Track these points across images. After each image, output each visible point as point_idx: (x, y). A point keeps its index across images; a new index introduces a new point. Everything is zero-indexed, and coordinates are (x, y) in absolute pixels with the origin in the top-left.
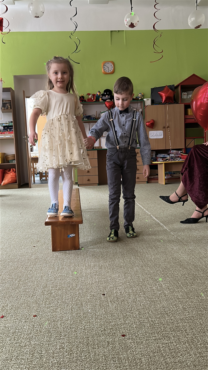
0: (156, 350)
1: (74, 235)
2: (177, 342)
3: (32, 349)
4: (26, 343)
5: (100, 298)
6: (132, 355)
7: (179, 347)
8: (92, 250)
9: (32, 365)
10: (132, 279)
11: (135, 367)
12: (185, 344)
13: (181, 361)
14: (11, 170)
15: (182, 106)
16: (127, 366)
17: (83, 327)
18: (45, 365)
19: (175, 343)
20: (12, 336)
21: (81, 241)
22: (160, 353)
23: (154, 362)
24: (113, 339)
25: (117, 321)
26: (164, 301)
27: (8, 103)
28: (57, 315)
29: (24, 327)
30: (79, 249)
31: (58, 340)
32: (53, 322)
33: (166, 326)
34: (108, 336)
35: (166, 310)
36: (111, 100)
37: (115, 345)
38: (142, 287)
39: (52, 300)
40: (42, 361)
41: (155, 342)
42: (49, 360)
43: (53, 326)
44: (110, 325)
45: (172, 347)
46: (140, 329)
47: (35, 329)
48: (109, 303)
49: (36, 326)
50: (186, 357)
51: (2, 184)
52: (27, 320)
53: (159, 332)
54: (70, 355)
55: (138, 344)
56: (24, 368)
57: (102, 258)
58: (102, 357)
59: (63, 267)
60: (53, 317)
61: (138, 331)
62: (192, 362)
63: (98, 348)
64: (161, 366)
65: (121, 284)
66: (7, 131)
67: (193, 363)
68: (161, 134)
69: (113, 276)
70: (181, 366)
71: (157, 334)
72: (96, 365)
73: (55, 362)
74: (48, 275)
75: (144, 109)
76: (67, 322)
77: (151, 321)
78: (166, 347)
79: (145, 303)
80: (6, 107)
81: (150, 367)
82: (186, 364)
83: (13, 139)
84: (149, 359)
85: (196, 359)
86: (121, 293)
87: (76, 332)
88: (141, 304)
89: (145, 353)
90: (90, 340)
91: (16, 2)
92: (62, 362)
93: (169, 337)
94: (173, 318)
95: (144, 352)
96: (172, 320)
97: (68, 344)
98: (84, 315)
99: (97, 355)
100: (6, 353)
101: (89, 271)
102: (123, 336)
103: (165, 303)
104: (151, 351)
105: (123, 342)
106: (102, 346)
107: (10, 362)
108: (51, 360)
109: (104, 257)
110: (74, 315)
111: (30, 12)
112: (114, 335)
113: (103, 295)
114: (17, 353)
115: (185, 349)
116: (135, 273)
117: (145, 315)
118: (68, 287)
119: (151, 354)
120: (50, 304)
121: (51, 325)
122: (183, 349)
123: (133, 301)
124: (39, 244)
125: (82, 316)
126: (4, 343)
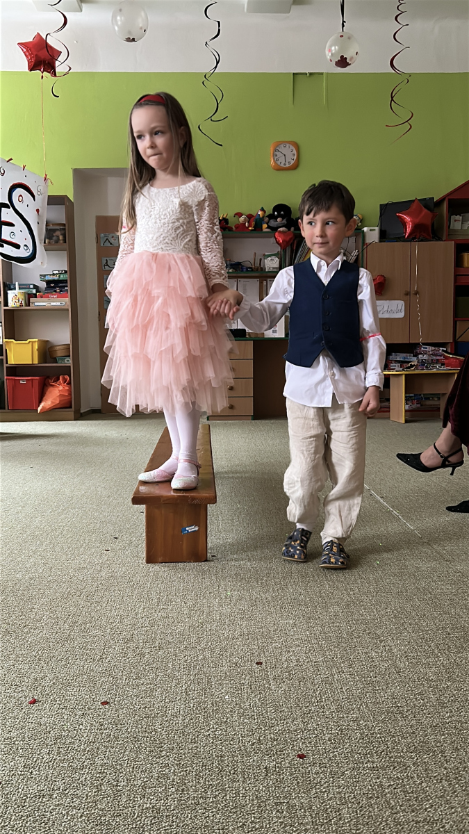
0: (374, 792)
1: (197, 529)
2: (423, 777)
3: (98, 775)
4: (84, 762)
5: (251, 670)
6: (319, 801)
7: (426, 787)
9: (97, 810)
10: (325, 633)
11: (324, 828)
12: (441, 782)
13: (430, 819)
14: (59, 380)
15: (451, 246)
16: (307, 823)
17: (212, 732)
18: (124, 812)
19: (418, 778)
20: (55, 744)
21: (212, 541)
22: (383, 800)
23: (368, 819)
24: (277, 763)
25: (287, 723)
26: (396, 684)
27: (55, 230)
28: (154, 704)
29: (81, 727)
30: (206, 560)
31: (155, 760)
32: (145, 719)
33: (399, 740)
34: (268, 755)
35: (399, 705)
36: (289, 229)
37: (281, 777)
38: (345, 651)
39: (145, 669)
40: (119, 802)
41: (372, 775)
42: (134, 801)
43: (145, 726)
44: (272, 731)
45: (410, 788)
46: (339, 744)
47: (105, 731)
48: (271, 681)
50: (441, 811)
51: (39, 409)
52: (88, 712)
53: (381, 753)
55: (333, 777)
56: (79, 815)
57: (257, 582)
58: (253, 800)
59: (170, 597)
60: (146, 707)
61: (334, 748)
62: (454, 822)
63: (243, 782)
64: (383, 829)
65: (299, 642)
66: (55, 291)
67: (457, 826)
68: (399, 308)
69: (282, 622)
70: (429, 830)
71: (377, 755)
72: (238, 819)
73: (148, 805)
74: (136, 614)
75: (363, 251)
76: (175, 719)
77: (364, 726)
78: (397, 785)
79: (351, 686)
80: (54, 238)
81: (360, 829)
82: (442, 828)
83: (68, 310)
84: (358, 811)
85: (464, 817)
86: (298, 661)
87: (195, 743)
88: (342, 688)
89: (348, 797)
90: (226, 762)
91: (84, 6)
92: (162, 808)
93: (404, 766)
94: (414, 722)
95: (347, 795)
96: (411, 726)
97: (176, 767)
98: (213, 705)
99: (241, 795)
100: (39, 781)
101: (227, 610)
102: (301, 757)
103: (396, 689)
104: (364, 794)
105: (299, 770)
106: (253, 777)
107: (48, 801)
108: (137, 801)
109: (262, 579)
110: (192, 705)
111: (116, 28)
112: (280, 755)
113: (256, 663)
114: (64, 783)
115: (440, 794)
116: (330, 619)
117: (352, 712)
118: (180, 643)
119: (362, 800)
120: (138, 678)
121: (140, 726)
122: (435, 792)
123: (326, 681)
124: (117, 545)
125: (209, 709)
126: (35, 759)
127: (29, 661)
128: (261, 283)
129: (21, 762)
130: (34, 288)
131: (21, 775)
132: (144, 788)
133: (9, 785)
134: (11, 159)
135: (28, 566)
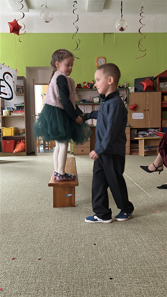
0: (138, 292)
1: (71, 195)
2: (155, 286)
3: (37, 286)
4: (32, 281)
5: (92, 247)
6: (118, 295)
7: (157, 290)
8: (85, 208)
10: (118, 233)
14: (21, 141)
15: (160, 93)
17: (78, 270)
19: (153, 287)
20: (22, 274)
21: (76, 199)
22: (141, 295)
24: (102, 281)
25: (105, 266)
26: (144, 252)
27: (20, 88)
28: (57, 259)
29: (31, 268)
30: (75, 206)
31: (58, 280)
32: (54, 265)
33: (146, 272)
34: (99, 278)
35: (146, 259)
37: (104, 286)
38: (126, 239)
39: (53, 247)
40: (45, 296)
41: (137, 286)
42: (51, 296)
43: (54, 268)
44: (100, 269)
45: (151, 290)
46: (125, 274)
47: (40, 270)
48: (99, 251)
49: (40, 268)
51: (14, 152)
52: (34, 262)
53: (140, 277)
54: (68, 293)
55: (123, 286)
58: (94, 295)
59: (62, 220)
60: (54, 261)
61: (123, 276)
63: (90, 288)
65: (109, 236)
66: (20, 110)
68: (142, 115)
69: (102, 229)
71: (138, 278)
74: (50, 226)
75: (129, 95)
76: (65, 265)
77: (133, 267)
78: (146, 289)
79: (128, 252)
80: (20, 91)
83: (24, 117)
86: (109, 243)
87: (72, 274)
88: (125, 253)
90: (84, 281)
91: (30, 10)
93: (148, 282)
94: (151, 266)
95: (128, 293)
97: (66, 283)
98: (79, 260)
99: (89, 293)
100: (16, 288)
102: (111, 279)
103: (145, 254)
104: (134, 293)
105: (110, 284)
106: (93, 286)
107: (19, 296)
110: (71, 260)
111: (42, 18)
112: (103, 278)
113: (94, 244)
114: (25, 289)
115: (161, 292)
116: (120, 228)
117: (129, 262)
118: (66, 237)
119: (134, 295)
120: (51, 250)
121: (52, 268)
122: (160, 292)
123: (119, 251)
124: (43, 201)
125: (77, 261)
126: (14, 280)
127: (12, 244)
128: (93, 107)
129: (9, 281)
130: (12, 109)
131: (9, 286)
132: (54, 291)
133: (5, 290)
134: (4, 64)
135: (11, 209)
